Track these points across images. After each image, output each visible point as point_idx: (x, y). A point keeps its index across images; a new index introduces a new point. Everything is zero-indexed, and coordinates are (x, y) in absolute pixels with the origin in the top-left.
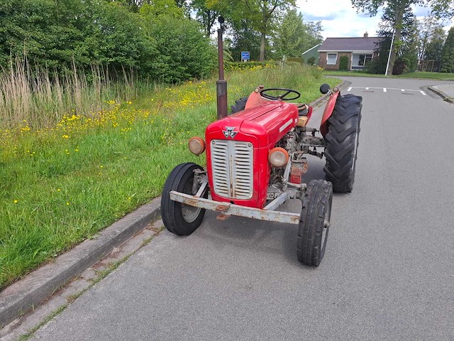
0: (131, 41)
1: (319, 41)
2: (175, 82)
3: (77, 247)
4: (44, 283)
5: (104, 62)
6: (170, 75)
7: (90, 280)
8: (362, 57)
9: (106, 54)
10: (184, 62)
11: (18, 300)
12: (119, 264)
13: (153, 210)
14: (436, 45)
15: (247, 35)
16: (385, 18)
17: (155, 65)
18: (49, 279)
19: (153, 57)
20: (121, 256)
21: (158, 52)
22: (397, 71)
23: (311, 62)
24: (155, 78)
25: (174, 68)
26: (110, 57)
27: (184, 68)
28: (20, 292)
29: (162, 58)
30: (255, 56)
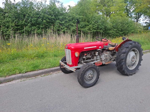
0: (103, 25)
25: (117, 33)
27: (121, 33)
29: (113, 30)
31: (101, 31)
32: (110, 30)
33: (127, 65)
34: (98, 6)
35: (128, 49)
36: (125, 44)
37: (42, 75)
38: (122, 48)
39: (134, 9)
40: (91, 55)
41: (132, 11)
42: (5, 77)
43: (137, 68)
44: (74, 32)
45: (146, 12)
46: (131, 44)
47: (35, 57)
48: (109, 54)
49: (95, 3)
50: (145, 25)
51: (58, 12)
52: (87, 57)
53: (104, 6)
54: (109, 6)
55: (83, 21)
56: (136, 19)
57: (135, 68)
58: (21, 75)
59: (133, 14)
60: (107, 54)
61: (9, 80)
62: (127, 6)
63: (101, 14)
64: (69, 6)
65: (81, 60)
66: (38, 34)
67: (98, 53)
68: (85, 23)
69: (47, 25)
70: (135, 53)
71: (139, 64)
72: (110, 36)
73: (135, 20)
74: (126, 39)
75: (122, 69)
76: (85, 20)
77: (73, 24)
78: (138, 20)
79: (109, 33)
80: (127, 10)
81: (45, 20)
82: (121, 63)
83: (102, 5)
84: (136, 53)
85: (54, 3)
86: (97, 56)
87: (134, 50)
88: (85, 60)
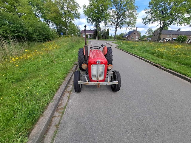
0: (23, 28)
1: (80, 31)
2: (41, 41)
3: (48, 107)
4: (45, 125)
5: (13, 35)
6: (39, 39)
7: (59, 116)
8: (91, 35)
9: (13, 32)
10: (43, 35)
11: (38, 137)
12: (65, 107)
13: (65, 86)
14: (105, 33)
15: (60, 28)
16: (94, 26)
17: (33, 36)
18: (46, 123)
19: (32, 34)
20: (64, 104)
21: (33, 32)
22: (99, 39)
23: (79, 36)
24: (34, 40)
25: (40, 37)
26: (15, 33)
27: (44, 37)
28: (37, 133)
29: (35, 34)
30: (65, 34)
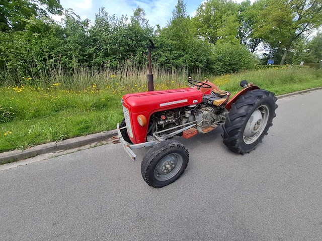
31: (201, 65)
32: (213, 63)
33: (244, 137)
34: (200, 27)
35: (252, 108)
36: (246, 96)
37: (93, 145)
38: (239, 105)
39: (250, 32)
40: (175, 117)
41: (247, 35)
42: (25, 148)
43: (259, 140)
44: (162, 65)
45: (268, 38)
46: (260, 97)
47: (92, 107)
48: (211, 113)
49: (197, 22)
50: (262, 57)
51: (142, 35)
52: (166, 121)
53: (209, 27)
54: (215, 28)
55: (177, 49)
56: (251, 47)
57: (257, 140)
58: (53, 144)
59: (248, 40)
60: (207, 112)
61: (31, 155)
62: (241, 28)
63: (202, 38)
64: (158, 26)
65: (154, 128)
66: (113, 68)
67: (189, 112)
68: (179, 52)
69: (126, 55)
70: (262, 113)
71: (265, 133)
72: (213, 73)
73: (250, 50)
74: (249, 84)
75: (234, 145)
76: (179, 48)
77: (162, 53)
78: (254, 50)
79: (212, 68)
80: (241, 34)
81: (123, 46)
82: (234, 135)
83: (206, 26)
84: (264, 114)
85: (137, 22)
86: (188, 118)
87: (261, 109)
88: (163, 127)
